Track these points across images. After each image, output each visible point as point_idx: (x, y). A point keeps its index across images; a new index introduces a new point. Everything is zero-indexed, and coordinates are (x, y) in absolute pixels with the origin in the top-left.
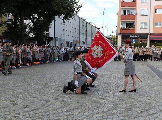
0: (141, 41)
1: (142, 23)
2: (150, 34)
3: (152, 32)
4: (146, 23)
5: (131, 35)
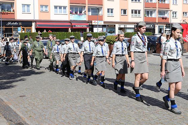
0: (24, 30)
1: (24, 5)
2: (35, 21)
3: (37, 18)
4: (28, 6)
5: (10, 21)
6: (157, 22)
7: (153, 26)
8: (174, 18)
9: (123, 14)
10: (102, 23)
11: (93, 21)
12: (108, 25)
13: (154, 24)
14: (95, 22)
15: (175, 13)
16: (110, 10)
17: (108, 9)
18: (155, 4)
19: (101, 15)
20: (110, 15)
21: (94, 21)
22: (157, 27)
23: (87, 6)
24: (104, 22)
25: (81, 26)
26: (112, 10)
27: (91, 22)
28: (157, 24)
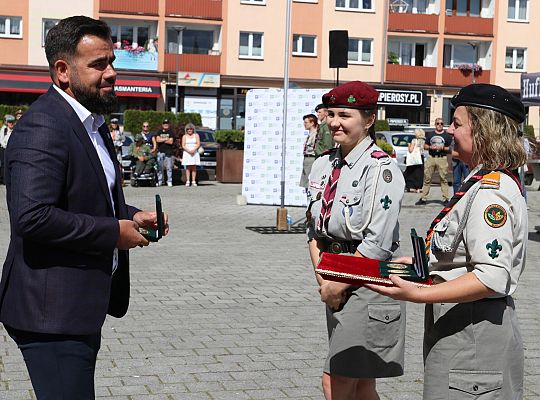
6: (439, 82)
7: (418, 99)
8: (514, 69)
9: (299, 52)
10: (214, 81)
11: (181, 75)
12: (239, 90)
13: (425, 93)
14: (188, 76)
15: (521, 54)
16: (251, 37)
17: (244, 36)
18: (435, 17)
19: (214, 54)
20: (250, 53)
21: (185, 74)
22: (440, 101)
23: (162, 20)
24: (223, 79)
25: (133, 89)
26: (258, 37)
27: (175, 78)
28: (439, 92)
